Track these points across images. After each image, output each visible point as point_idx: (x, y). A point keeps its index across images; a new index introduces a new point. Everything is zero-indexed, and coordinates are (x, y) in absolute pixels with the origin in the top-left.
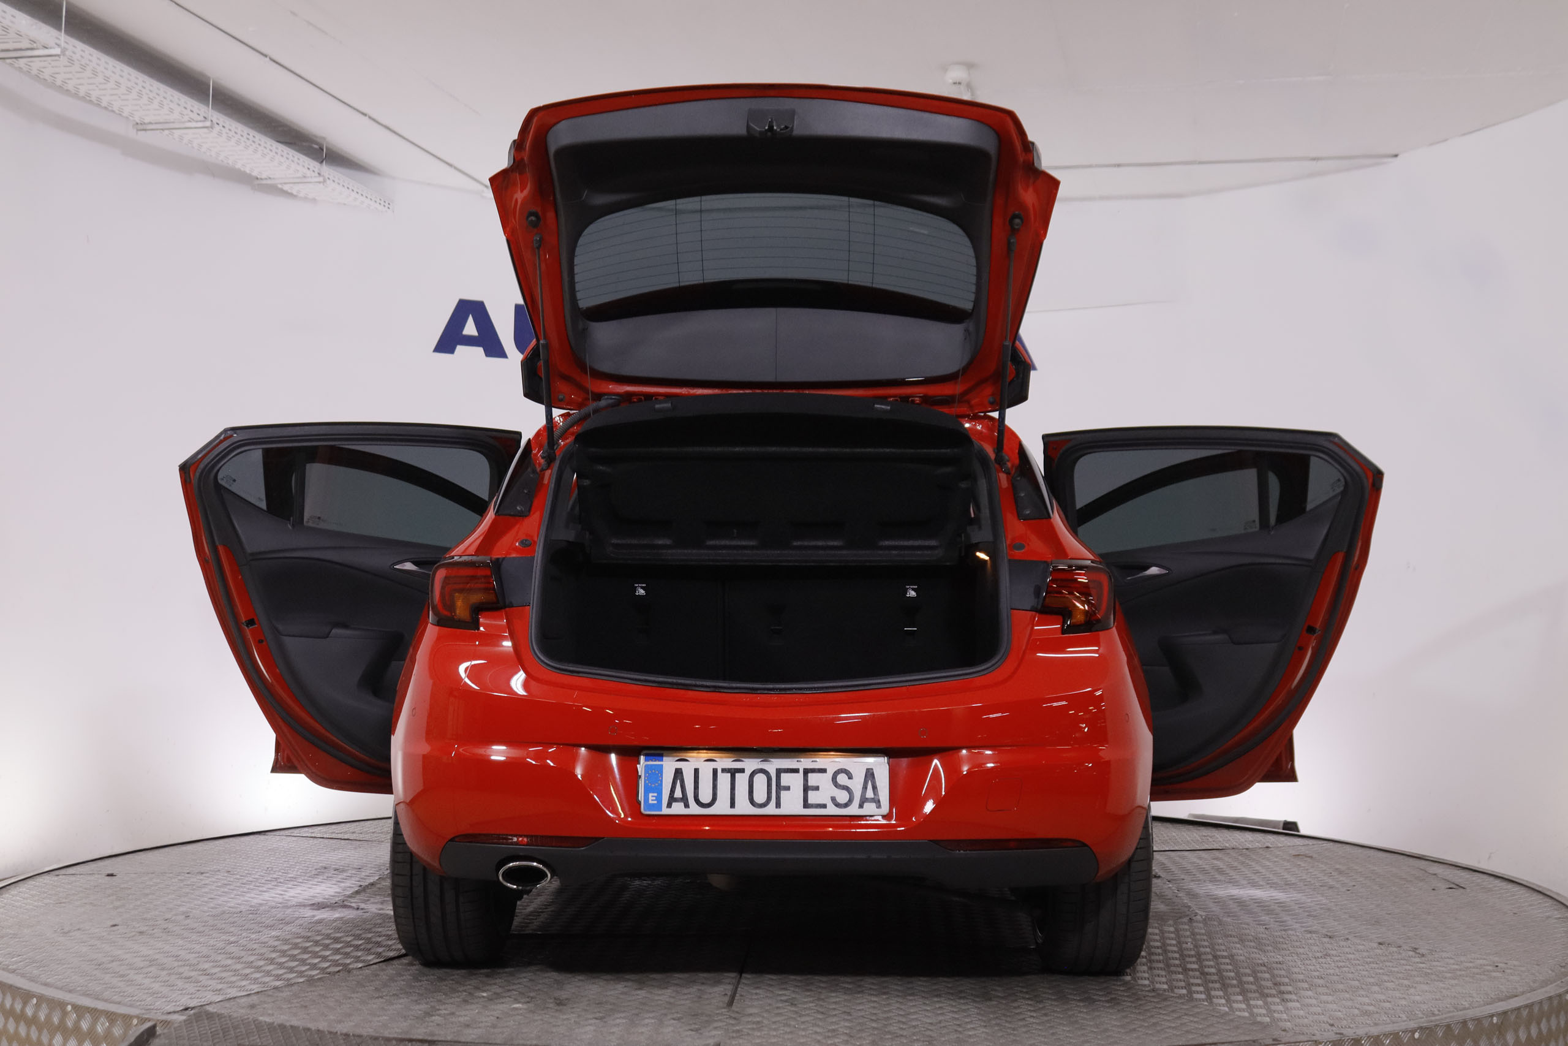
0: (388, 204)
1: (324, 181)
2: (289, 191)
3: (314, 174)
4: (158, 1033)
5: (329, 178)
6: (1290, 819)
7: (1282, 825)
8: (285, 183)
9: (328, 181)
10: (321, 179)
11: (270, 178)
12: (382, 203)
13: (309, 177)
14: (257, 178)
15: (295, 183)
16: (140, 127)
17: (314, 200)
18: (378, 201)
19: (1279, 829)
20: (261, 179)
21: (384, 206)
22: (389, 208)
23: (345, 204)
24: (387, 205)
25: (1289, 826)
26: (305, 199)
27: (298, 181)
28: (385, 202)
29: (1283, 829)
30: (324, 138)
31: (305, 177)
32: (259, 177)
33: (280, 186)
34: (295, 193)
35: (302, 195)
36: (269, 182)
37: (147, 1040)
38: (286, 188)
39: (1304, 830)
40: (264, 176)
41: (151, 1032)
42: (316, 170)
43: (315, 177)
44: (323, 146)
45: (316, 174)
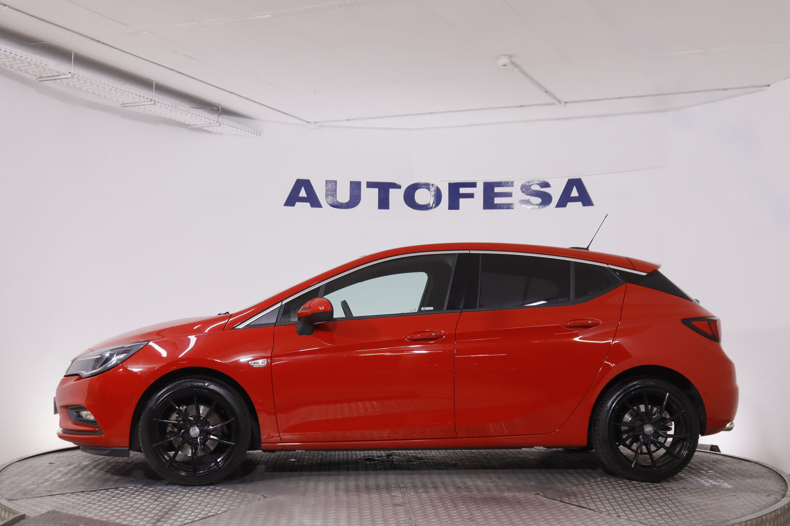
0: (259, 133)
1: (220, 125)
2: (206, 129)
3: (214, 122)
5: (223, 124)
6: (714, 444)
10: (218, 124)
11: (196, 125)
12: (255, 133)
16: (123, 105)
17: (221, 133)
20: (191, 125)
22: (259, 136)
23: (236, 135)
25: (714, 448)
26: (216, 133)
27: (208, 125)
29: (710, 450)
30: (220, 104)
31: (211, 124)
33: (201, 128)
34: (210, 130)
35: (214, 131)
42: (216, 120)
44: (219, 107)
45: (216, 122)
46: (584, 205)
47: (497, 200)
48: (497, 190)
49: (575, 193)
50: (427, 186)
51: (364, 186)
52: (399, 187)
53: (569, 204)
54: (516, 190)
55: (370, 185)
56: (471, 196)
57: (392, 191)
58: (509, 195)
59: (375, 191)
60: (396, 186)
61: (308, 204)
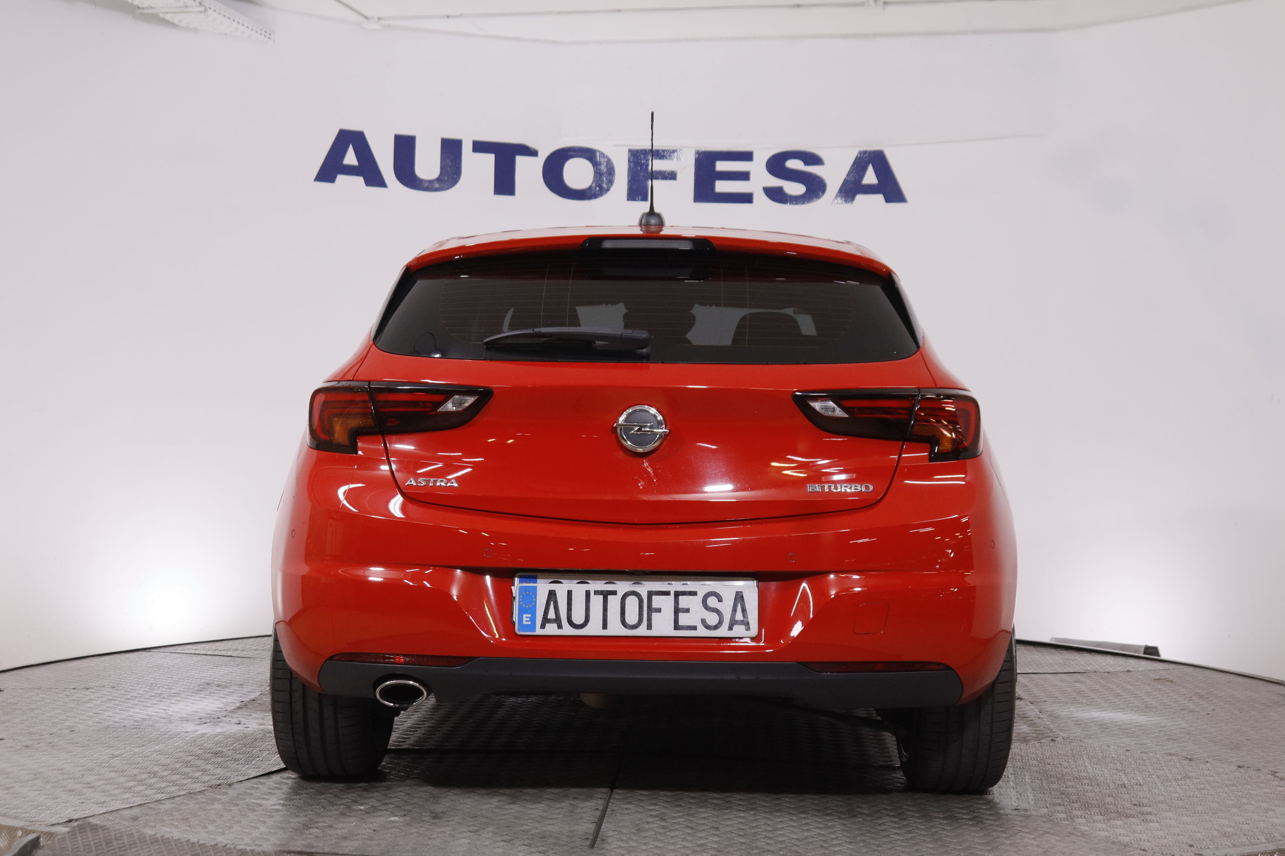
0: (269, 34)
1: (206, 11)
2: (171, 20)
3: (194, 4)
4: (42, 844)
5: (210, 8)
6: (1151, 644)
7: (1142, 650)
8: (167, 13)
9: (209, 11)
10: (202, 9)
11: (151, 8)
12: (263, 33)
13: (189, 7)
14: (139, 8)
15: (176, 13)
17: (195, 30)
18: (259, 31)
19: (1140, 653)
20: (143, 8)
21: (265, 36)
22: (269, 38)
23: (226, 34)
24: (267, 35)
25: (1150, 651)
26: (187, 28)
27: (178, 10)
28: (266, 32)
29: (1144, 654)
31: (186, 7)
32: (140, 6)
33: (161, 15)
34: (176, 23)
35: (183, 24)
36: (150, 11)
37: (31, 852)
38: (168, 17)
39: (1164, 655)
40: (145, 6)
41: (34, 844)
42: (198, 1)
43: (197, 6)
45: (197, 4)
46: (888, 200)
47: (722, 186)
48: (722, 166)
49: (870, 177)
50: (588, 154)
51: (467, 148)
52: (533, 153)
53: (860, 198)
54: (758, 169)
55: (480, 147)
56: (671, 176)
57: (521, 161)
58: (744, 176)
59: (489, 159)
60: (528, 152)
61: (360, 180)
